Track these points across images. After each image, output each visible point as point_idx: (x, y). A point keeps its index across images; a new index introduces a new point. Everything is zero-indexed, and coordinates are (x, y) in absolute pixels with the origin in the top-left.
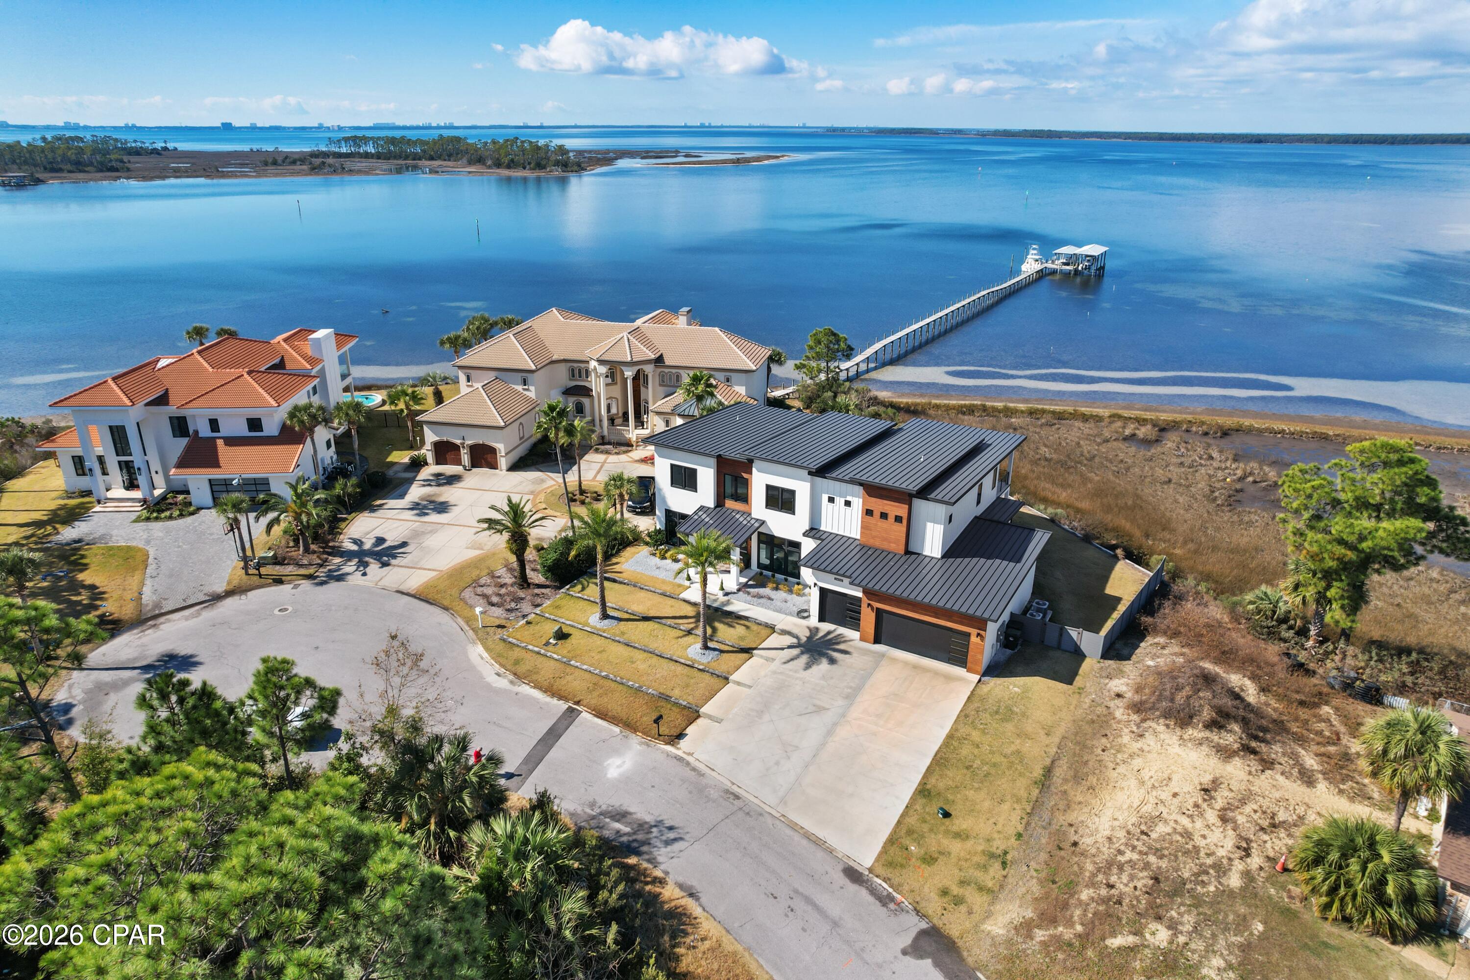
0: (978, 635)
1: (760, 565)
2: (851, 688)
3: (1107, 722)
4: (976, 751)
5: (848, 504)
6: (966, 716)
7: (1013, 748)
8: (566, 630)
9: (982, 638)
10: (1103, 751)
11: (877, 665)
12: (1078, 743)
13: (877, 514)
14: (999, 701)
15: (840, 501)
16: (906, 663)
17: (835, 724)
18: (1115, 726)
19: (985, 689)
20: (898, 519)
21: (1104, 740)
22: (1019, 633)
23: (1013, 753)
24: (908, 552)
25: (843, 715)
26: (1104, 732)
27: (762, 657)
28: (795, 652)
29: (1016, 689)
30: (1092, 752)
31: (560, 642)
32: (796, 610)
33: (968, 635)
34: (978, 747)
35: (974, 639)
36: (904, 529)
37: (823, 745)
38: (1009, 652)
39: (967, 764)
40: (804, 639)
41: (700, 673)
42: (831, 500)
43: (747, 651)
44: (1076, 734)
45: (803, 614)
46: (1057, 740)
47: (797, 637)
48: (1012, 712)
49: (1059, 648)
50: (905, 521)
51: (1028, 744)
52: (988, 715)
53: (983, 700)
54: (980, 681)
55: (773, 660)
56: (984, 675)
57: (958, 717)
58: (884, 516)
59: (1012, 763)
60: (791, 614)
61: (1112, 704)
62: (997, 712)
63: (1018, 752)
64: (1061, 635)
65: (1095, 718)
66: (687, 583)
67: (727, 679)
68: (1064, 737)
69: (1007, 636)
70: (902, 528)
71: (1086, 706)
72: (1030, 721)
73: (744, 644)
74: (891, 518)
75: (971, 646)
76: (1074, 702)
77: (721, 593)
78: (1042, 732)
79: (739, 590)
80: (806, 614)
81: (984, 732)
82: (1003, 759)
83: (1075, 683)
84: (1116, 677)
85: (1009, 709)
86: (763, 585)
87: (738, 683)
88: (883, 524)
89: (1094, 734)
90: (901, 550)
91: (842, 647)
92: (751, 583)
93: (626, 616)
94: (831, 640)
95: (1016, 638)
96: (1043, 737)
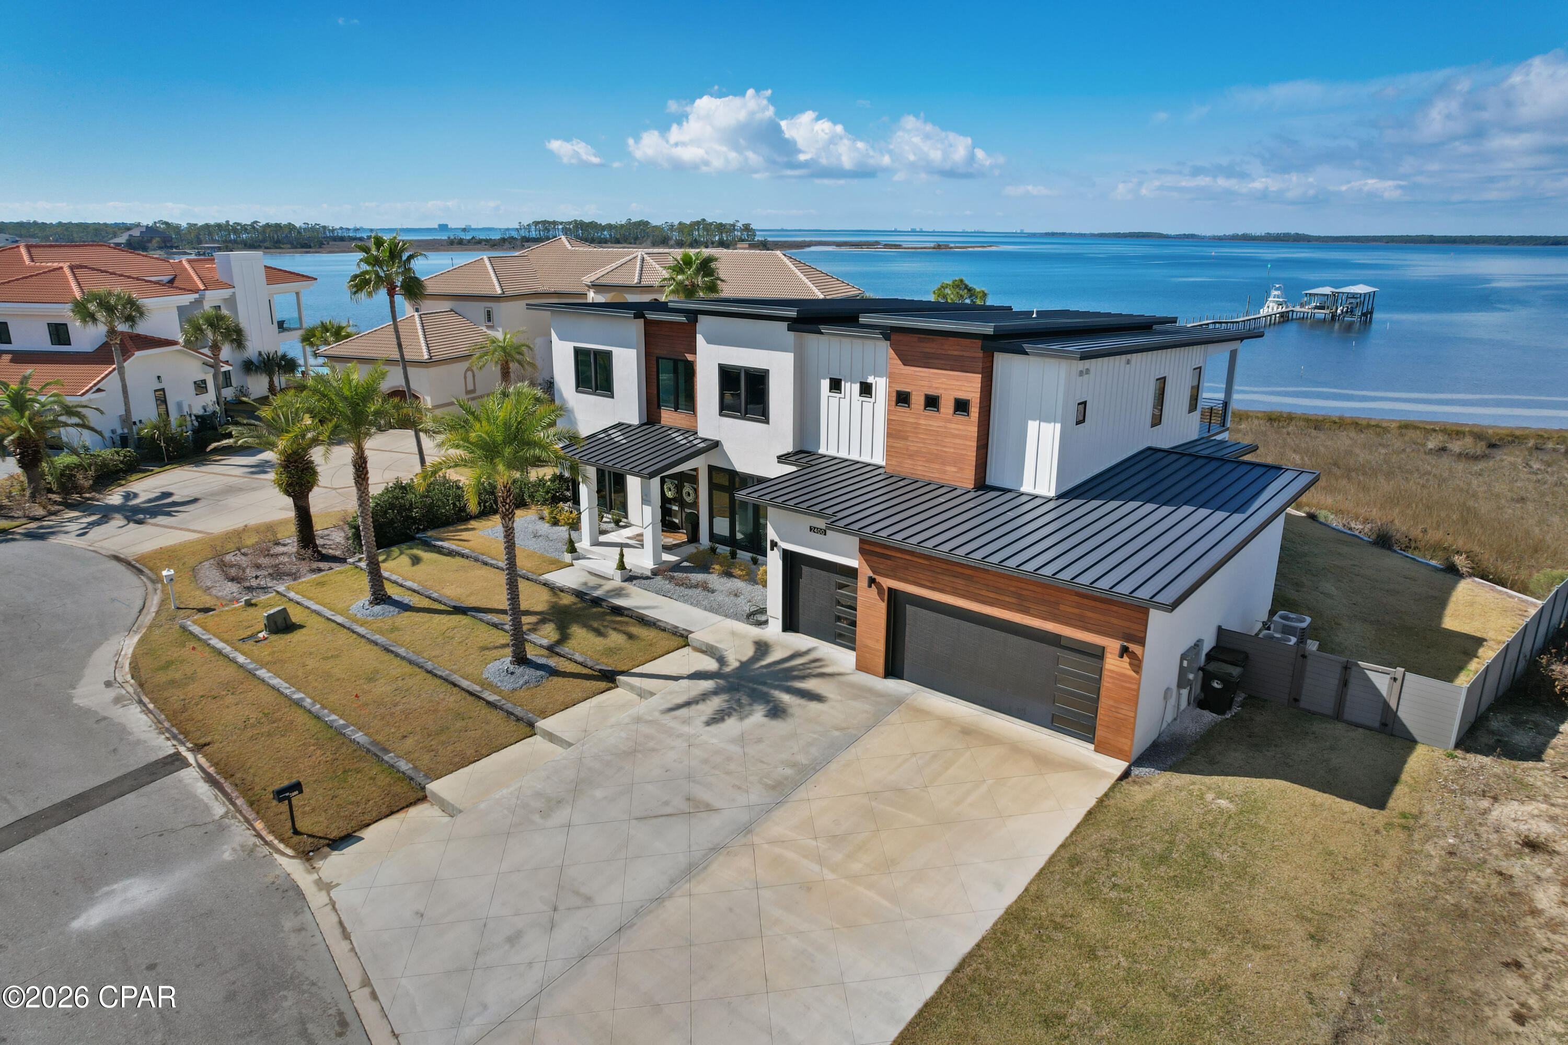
0: (1124, 651)
1: (713, 537)
2: (794, 765)
3: (1511, 921)
4: (1084, 969)
5: (866, 390)
6: (1075, 861)
7: (1202, 970)
8: (296, 616)
9: (1136, 664)
10: (1520, 1019)
11: (875, 721)
12: (1420, 980)
13: (918, 400)
14: (1173, 829)
15: (851, 389)
16: (947, 722)
17: (716, 849)
18: (1541, 936)
19: (1137, 794)
20: (961, 406)
21: (1512, 981)
22: (1236, 671)
23: (1201, 988)
24: (981, 485)
25: (747, 829)
26: (1508, 954)
27: (632, 688)
28: (707, 685)
29: (1223, 803)
30: (1479, 1021)
31: (274, 637)
32: (747, 609)
33: (1098, 654)
34: (1092, 954)
35: (1114, 663)
36: (973, 430)
37: (659, 900)
38: (1209, 717)
39: (1051, 1007)
40: (733, 664)
41: (485, 711)
42: (836, 385)
43: (609, 678)
44: (1412, 948)
45: (757, 616)
46: (1348, 961)
47: (721, 660)
48: (1209, 862)
49: (1338, 715)
50: (975, 411)
51: (1255, 962)
52: (1136, 866)
53: (1127, 821)
54: (1126, 775)
55: (652, 694)
56: (1140, 761)
57: (1051, 861)
58: (932, 402)
59: (1197, 1020)
60: (736, 617)
61: (1515, 868)
62: (1163, 859)
63: (1219, 986)
64: (1345, 683)
65: (1466, 903)
66: (568, 557)
67: (531, 725)
68: (1368, 954)
69: (1207, 676)
70: (969, 426)
71: (1434, 865)
72: (1260, 892)
73: (607, 664)
74: (947, 406)
75: (1106, 683)
76: (1394, 851)
77: (618, 575)
78: (1298, 930)
79: (655, 573)
80: (763, 618)
81: (1118, 912)
82: (1167, 1006)
83: (1391, 803)
84: (1510, 796)
85: (1200, 852)
86: (705, 568)
87: (551, 737)
88: (930, 421)
89: (1476, 956)
90: (967, 480)
91: (810, 685)
92: (685, 564)
93: (426, 603)
94: (792, 669)
95: (1230, 686)
96: (1302, 947)
